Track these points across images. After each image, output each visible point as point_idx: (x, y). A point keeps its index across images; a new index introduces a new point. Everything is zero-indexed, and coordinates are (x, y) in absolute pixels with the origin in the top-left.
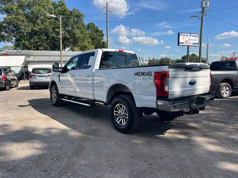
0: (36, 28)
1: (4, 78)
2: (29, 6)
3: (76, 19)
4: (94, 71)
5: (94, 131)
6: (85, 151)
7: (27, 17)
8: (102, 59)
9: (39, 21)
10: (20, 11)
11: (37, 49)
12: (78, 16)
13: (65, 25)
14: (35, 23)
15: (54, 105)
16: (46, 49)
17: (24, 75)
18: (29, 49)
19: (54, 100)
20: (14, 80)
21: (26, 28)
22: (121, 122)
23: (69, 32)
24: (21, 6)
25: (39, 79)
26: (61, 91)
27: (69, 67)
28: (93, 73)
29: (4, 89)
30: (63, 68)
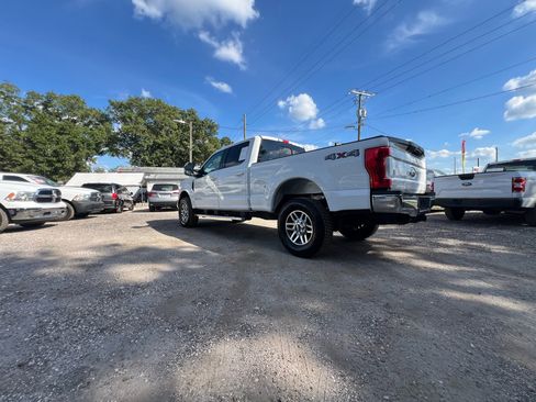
0: (160, 141)
1: (115, 196)
2: (151, 115)
3: (208, 131)
4: (250, 165)
5: (254, 255)
6: (251, 287)
7: (148, 127)
8: (262, 152)
9: (163, 132)
10: (140, 120)
11: (160, 166)
12: (211, 127)
13: (196, 137)
14: (157, 134)
15: (184, 226)
16: (171, 165)
17: (142, 196)
18: (149, 165)
19: (185, 218)
20: (128, 201)
21: (148, 140)
22: (299, 240)
23: (199, 146)
24: (141, 114)
25: (161, 197)
26: (196, 204)
27: (207, 170)
28: (249, 169)
29: (115, 211)
30: (199, 171)
